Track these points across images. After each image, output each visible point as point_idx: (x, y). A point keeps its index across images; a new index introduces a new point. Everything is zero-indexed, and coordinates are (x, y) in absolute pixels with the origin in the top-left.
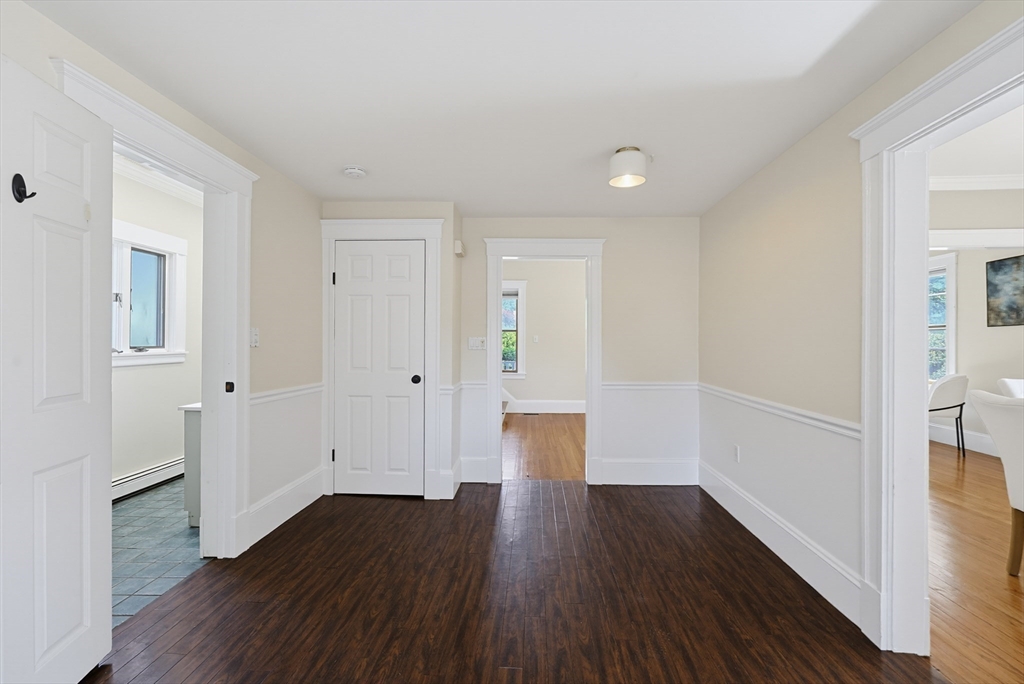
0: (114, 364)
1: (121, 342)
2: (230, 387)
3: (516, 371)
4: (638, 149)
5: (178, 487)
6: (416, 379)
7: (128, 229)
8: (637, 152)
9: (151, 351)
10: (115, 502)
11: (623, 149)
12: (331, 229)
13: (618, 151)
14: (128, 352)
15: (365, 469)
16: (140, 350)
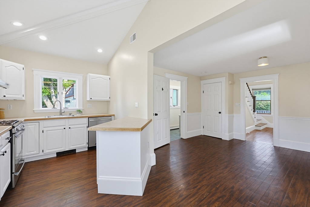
0: (170, 108)
1: (171, 104)
2: (184, 112)
3: (271, 114)
4: (266, 57)
5: (178, 130)
6: (220, 113)
7: (172, 87)
8: (266, 58)
9: (176, 106)
10: (171, 130)
11: (262, 58)
12: (203, 82)
13: (260, 58)
14: (173, 106)
15: (209, 131)
16: (174, 106)
